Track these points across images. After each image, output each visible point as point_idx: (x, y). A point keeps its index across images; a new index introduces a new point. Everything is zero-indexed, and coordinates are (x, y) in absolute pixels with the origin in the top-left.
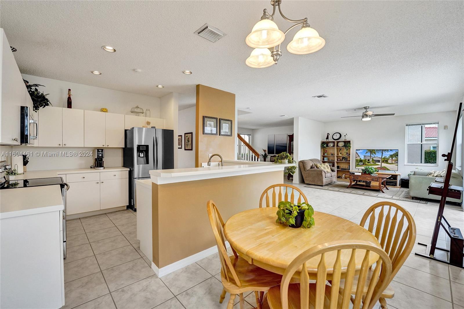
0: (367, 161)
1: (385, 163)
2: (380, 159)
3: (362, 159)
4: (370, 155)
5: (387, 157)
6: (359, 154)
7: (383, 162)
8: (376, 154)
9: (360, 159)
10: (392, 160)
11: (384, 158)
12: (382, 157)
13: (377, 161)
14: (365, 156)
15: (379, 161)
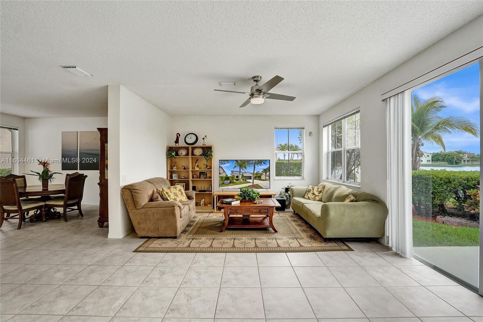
0: (235, 178)
1: (257, 180)
2: (252, 175)
3: (229, 175)
4: (239, 171)
5: (260, 172)
6: (224, 170)
7: (255, 178)
8: (247, 168)
9: (226, 175)
10: (266, 175)
11: (257, 174)
12: (254, 172)
13: (248, 178)
14: (232, 172)
15: (250, 178)
